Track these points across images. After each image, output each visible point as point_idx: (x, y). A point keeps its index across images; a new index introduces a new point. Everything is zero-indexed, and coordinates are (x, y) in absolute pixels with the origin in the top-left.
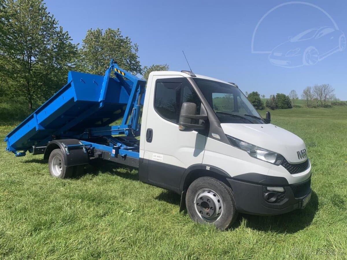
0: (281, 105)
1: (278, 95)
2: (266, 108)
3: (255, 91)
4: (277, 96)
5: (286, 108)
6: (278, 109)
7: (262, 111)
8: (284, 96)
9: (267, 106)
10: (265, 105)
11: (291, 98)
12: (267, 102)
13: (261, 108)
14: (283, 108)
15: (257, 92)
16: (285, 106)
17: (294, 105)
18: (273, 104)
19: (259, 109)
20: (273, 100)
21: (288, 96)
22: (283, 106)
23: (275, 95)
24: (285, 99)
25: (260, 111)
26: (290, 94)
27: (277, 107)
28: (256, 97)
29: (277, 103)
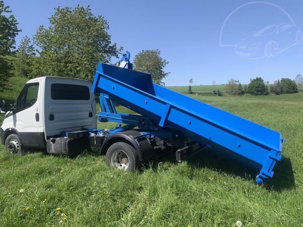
0: (286, 90)
1: (283, 80)
2: (270, 93)
3: (259, 77)
4: (281, 81)
5: (292, 93)
6: (284, 94)
7: (266, 96)
8: (289, 81)
9: (271, 91)
10: (269, 90)
11: (297, 83)
12: (272, 87)
13: (265, 93)
14: (288, 92)
15: (260, 78)
16: (291, 90)
17: (300, 89)
18: (278, 89)
19: (263, 94)
20: (278, 85)
21: (294, 80)
22: (289, 90)
23: (280, 80)
24: (291, 84)
25: (264, 96)
26: (296, 79)
27: (282, 92)
28: (259, 82)
29: (282, 88)
